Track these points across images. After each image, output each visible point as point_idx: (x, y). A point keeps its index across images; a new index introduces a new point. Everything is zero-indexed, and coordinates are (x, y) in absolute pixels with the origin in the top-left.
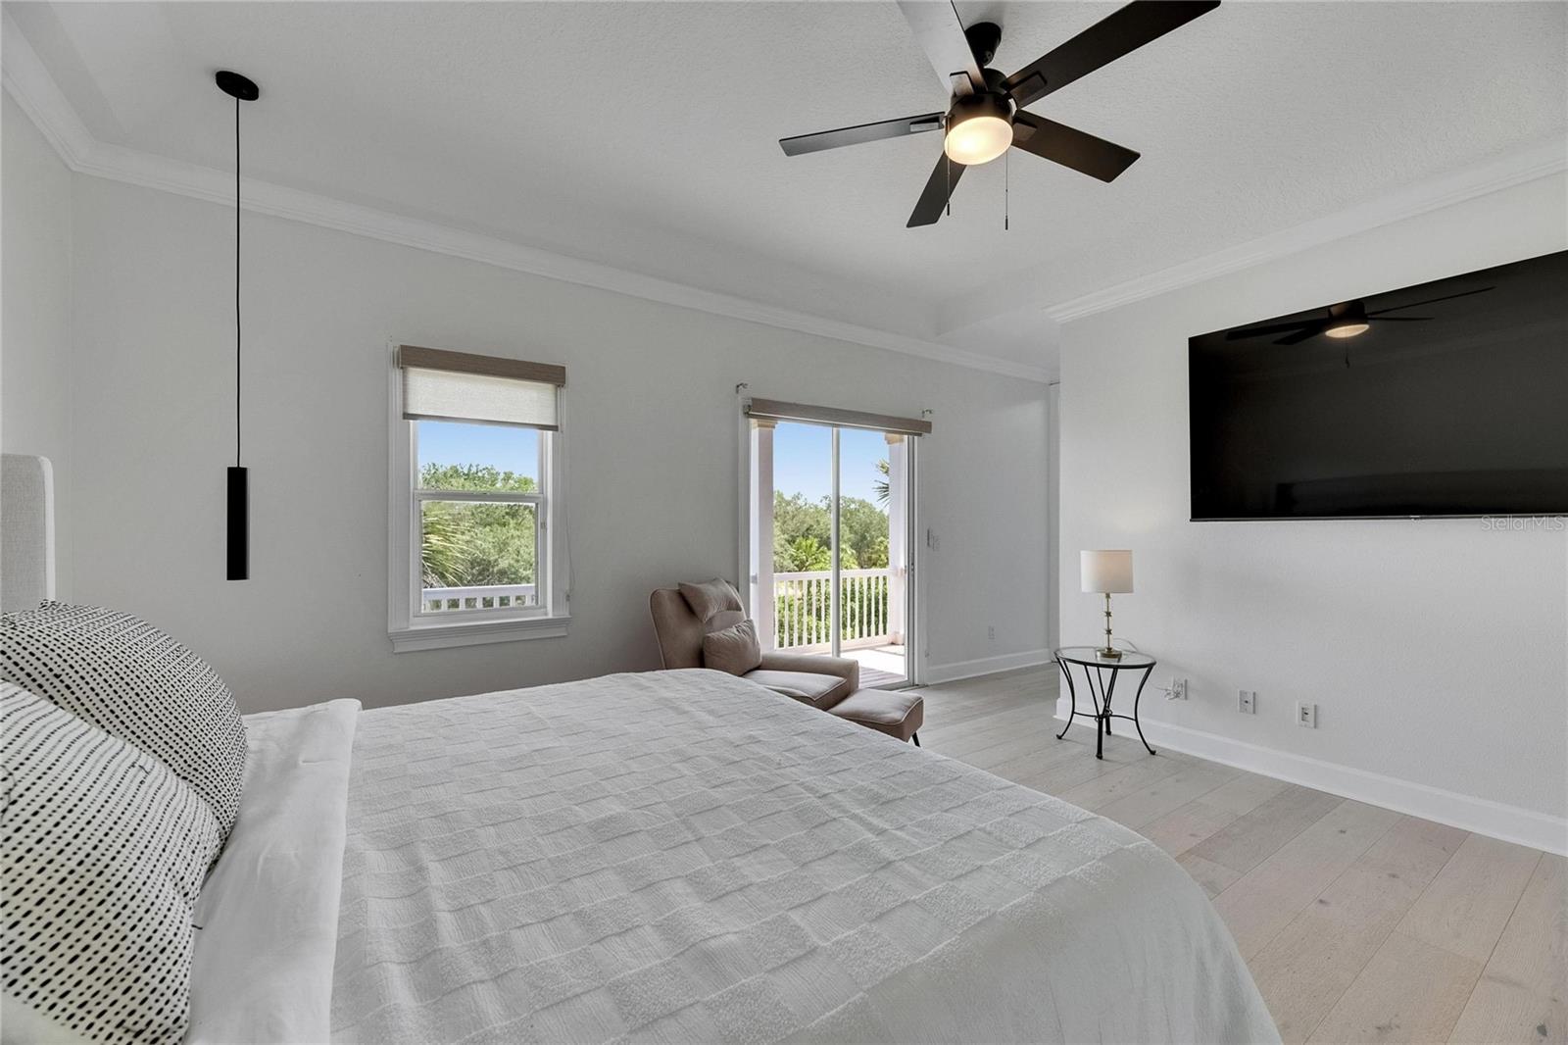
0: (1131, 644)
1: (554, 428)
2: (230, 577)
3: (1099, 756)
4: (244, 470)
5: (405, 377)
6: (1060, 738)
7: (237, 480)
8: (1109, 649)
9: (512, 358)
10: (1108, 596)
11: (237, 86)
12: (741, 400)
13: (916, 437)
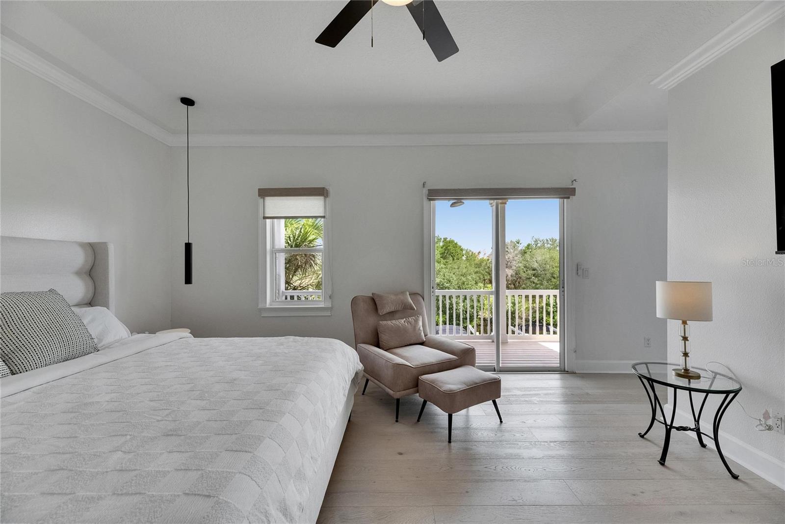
0: (729, 369)
1: (324, 217)
2: (186, 283)
3: (662, 461)
4: (190, 243)
5: (264, 201)
6: (642, 436)
7: (188, 247)
8: (686, 370)
9: (301, 187)
10: (684, 323)
11: (188, 102)
12: (425, 191)
13: (565, 200)
